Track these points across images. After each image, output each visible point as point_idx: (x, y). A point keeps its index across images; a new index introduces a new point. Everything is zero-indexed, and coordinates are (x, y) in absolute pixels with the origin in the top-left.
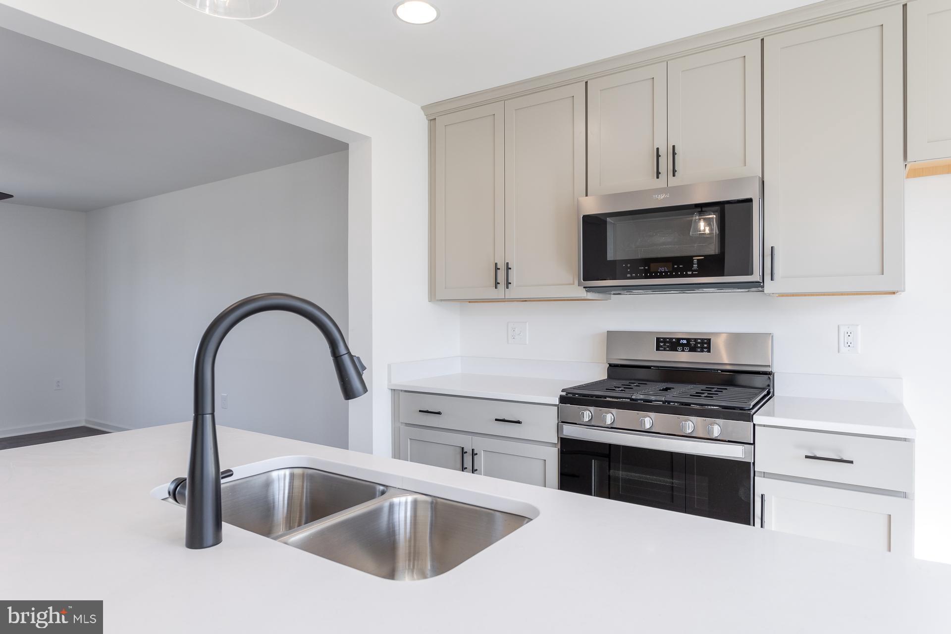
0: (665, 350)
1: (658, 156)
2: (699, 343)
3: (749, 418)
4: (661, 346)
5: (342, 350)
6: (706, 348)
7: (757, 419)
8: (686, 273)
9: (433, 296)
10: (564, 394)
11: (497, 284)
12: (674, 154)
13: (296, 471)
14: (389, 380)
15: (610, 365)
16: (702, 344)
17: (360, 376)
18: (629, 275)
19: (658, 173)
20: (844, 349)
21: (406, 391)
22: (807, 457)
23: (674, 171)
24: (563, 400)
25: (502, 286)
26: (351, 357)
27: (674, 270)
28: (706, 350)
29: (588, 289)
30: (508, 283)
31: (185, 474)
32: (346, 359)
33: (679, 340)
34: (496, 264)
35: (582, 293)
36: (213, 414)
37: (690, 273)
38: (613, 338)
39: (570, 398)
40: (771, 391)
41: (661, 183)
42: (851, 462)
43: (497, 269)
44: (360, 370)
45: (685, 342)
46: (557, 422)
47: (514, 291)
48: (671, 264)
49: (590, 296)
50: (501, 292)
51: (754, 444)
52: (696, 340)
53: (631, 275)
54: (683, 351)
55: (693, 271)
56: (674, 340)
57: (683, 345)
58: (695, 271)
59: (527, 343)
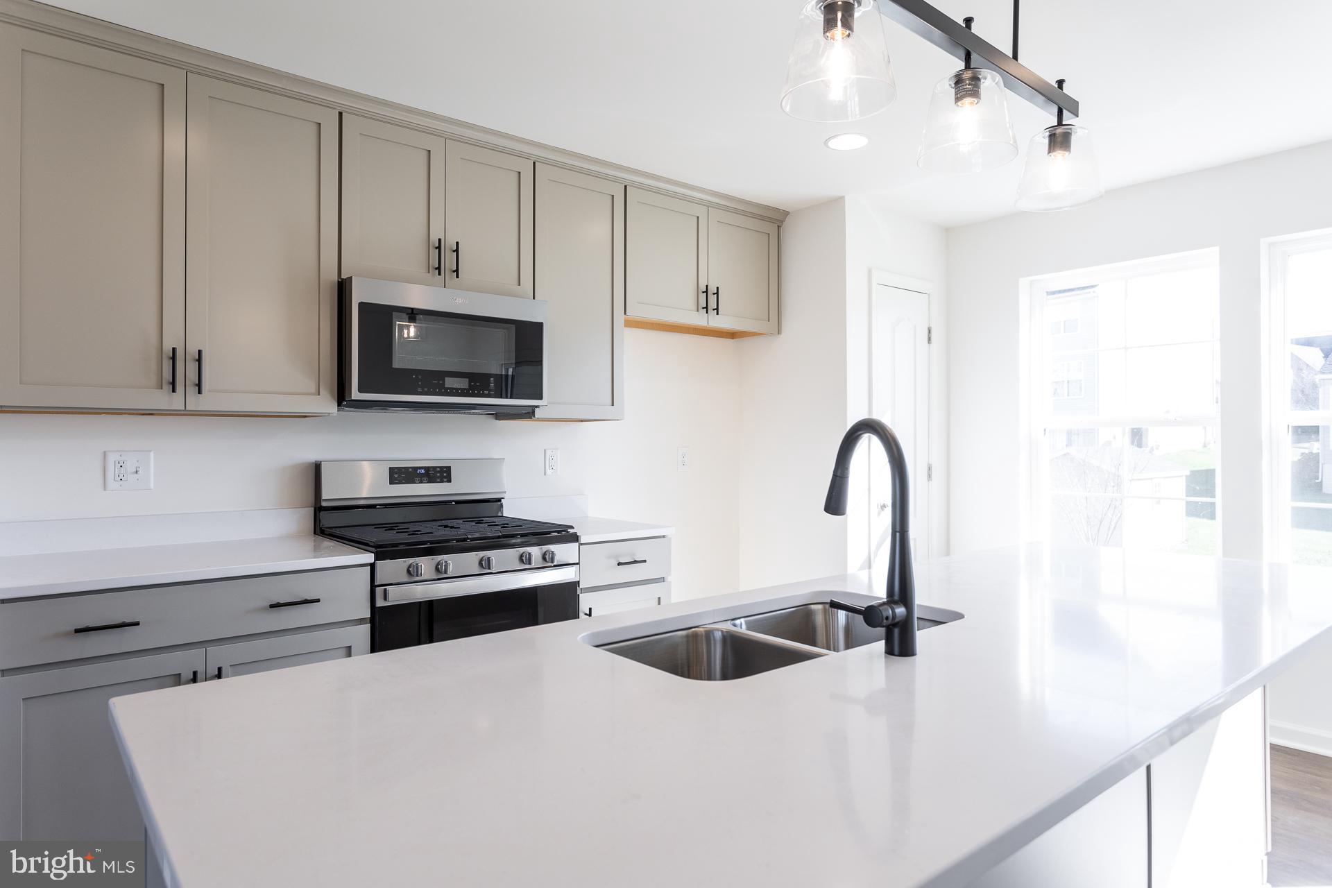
0: (400, 482)
1: (435, 248)
2: (438, 472)
4: (395, 478)
6: (445, 477)
8: (483, 393)
11: (165, 384)
12: (452, 251)
16: (441, 474)
18: (420, 390)
19: (435, 268)
23: (452, 271)
24: (381, 555)
25: (179, 389)
27: (471, 387)
28: (445, 480)
30: (193, 385)
33: (416, 469)
37: (486, 392)
41: (438, 282)
43: (165, 358)
45: (423, 471)
48: (470, 380)
50: (176, 398)
52: (435, 468)
53: (423, 389)
54: (421, 482)
55: (490, 391)
56: (410, 470)
57: (421, 475)
59: (152, 486)
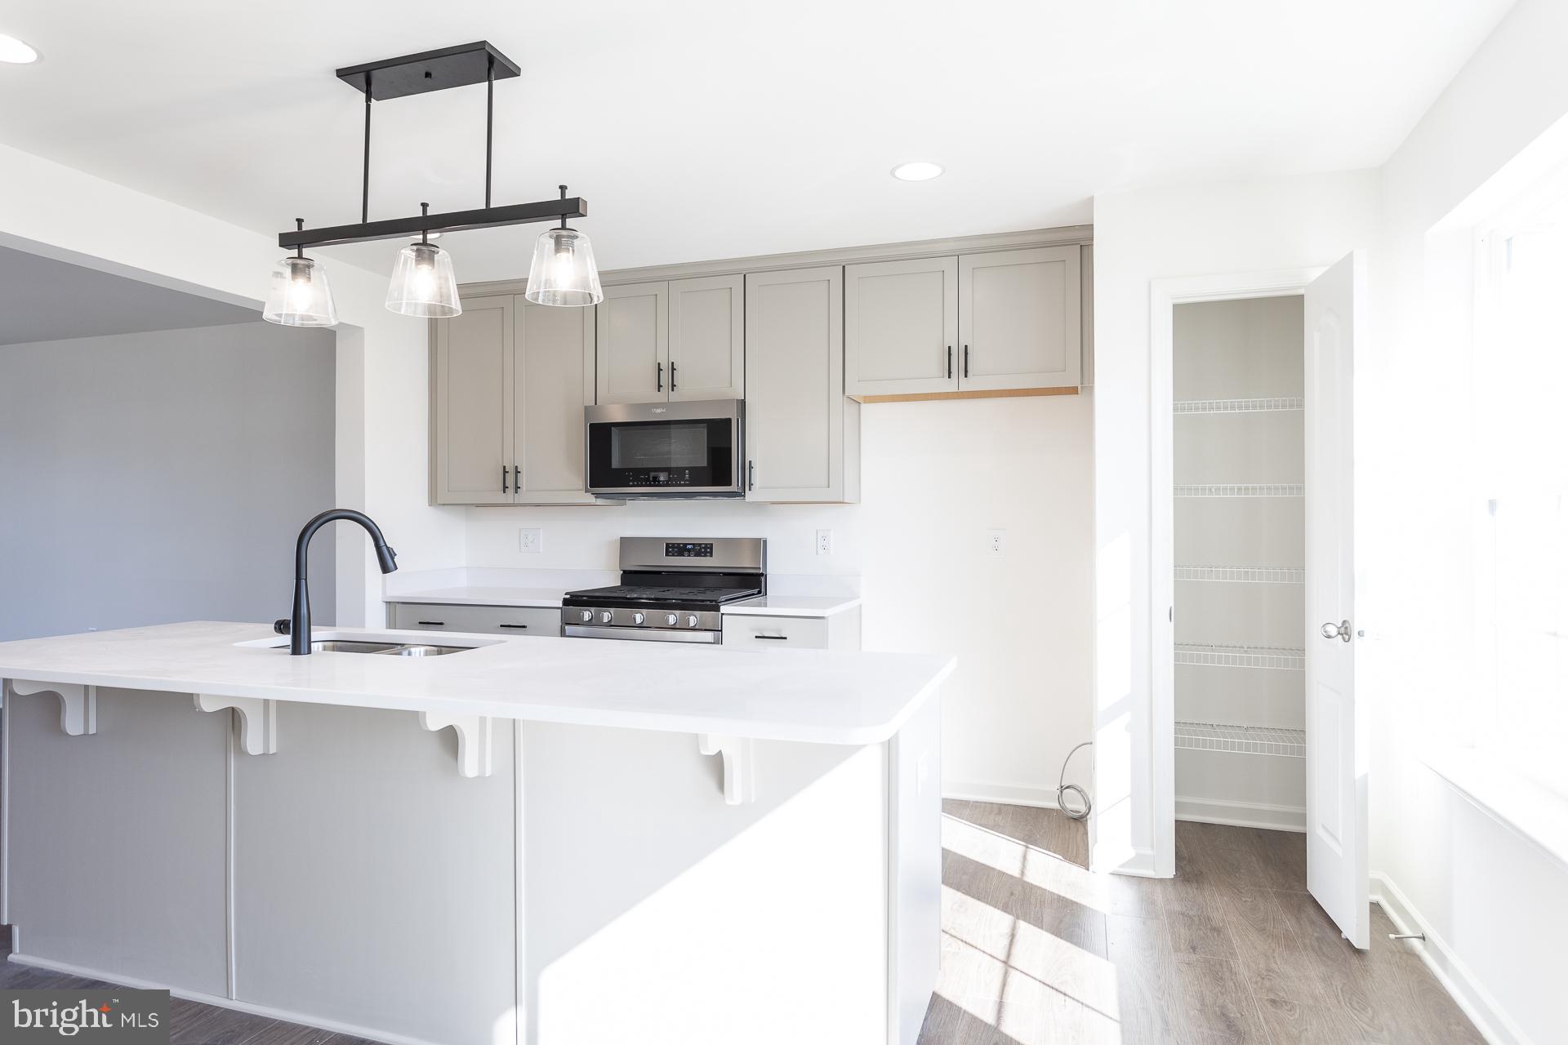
0: (673, 555)
1: (660, 370)
3: (718, 610)
4: (670, 552)
5: (382, 544)
7: (724, 609)
8: (680, 482)
9: (434, 499)
10: (568, 596)
11: (505, 488)
12: (673, 369)
13: (326, 643)
14: (384, 592)
15: (624, 572)
16: (703, 549)
17: (393, 559)
18: (631, 483)
19: (660, 386)
20: (821, 551)
21: (403, 603)
22: (756, 637)
23: (673, 386)
24: (566, 602)
25: (510, 491)
26: (388, 548)
27: (669, 479)
28: (708, 555)
29: (598, 496)
30: (517, 488)
31: (289, 616)
32: (384, 548)
33: (686, 545)
34: (504, 467)
35: (591, 499)
36: (306, 580)
37: (684, 482)
38: (626, 543)
39: (574, 600)
40: (763, 590)
41: (661, 397)
42: (785, 638)
43: (505, 472)
44: (392, 555)
45: (690, 547)
46: (560, 624)
47: (524, 496)
48: (667, 474)
49: (600, 501)
50: (510, 497)
51: (721, 631)
52: (700, 545)
53: (633, 483)
54: (689, 556)
56: (681, 545)
57: (689, 550)
58: (687, 480)
59: (541, 551)
